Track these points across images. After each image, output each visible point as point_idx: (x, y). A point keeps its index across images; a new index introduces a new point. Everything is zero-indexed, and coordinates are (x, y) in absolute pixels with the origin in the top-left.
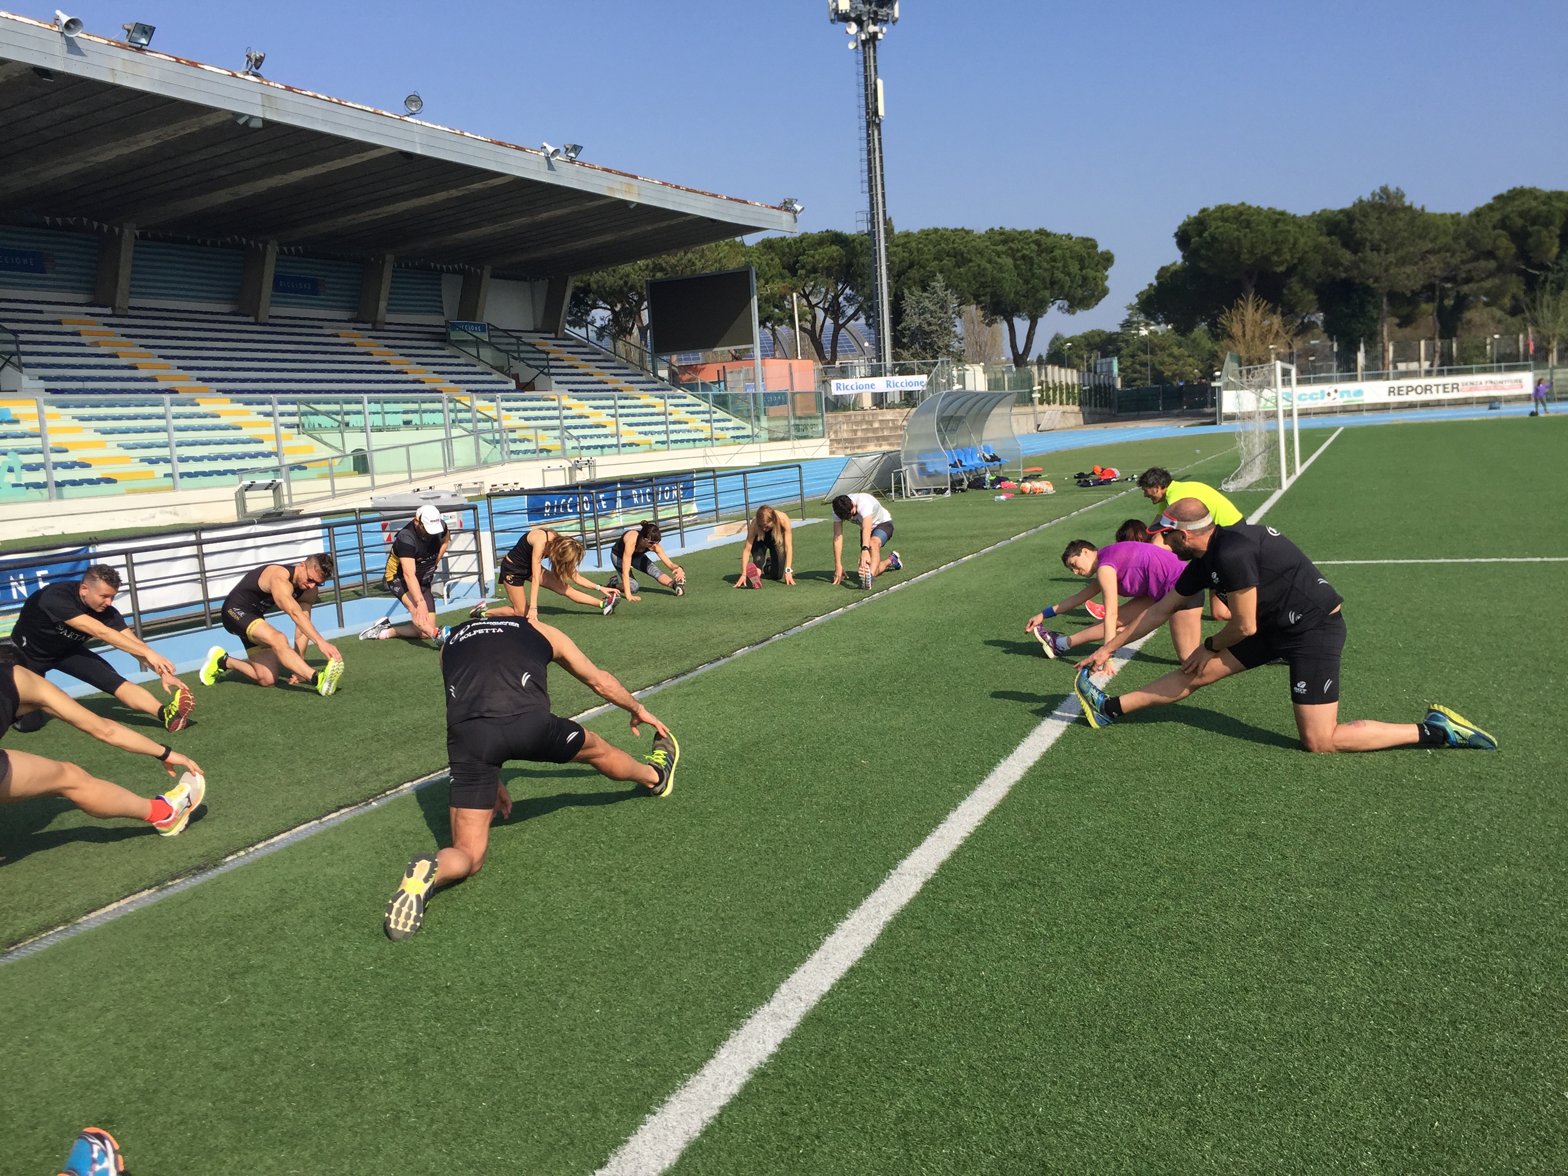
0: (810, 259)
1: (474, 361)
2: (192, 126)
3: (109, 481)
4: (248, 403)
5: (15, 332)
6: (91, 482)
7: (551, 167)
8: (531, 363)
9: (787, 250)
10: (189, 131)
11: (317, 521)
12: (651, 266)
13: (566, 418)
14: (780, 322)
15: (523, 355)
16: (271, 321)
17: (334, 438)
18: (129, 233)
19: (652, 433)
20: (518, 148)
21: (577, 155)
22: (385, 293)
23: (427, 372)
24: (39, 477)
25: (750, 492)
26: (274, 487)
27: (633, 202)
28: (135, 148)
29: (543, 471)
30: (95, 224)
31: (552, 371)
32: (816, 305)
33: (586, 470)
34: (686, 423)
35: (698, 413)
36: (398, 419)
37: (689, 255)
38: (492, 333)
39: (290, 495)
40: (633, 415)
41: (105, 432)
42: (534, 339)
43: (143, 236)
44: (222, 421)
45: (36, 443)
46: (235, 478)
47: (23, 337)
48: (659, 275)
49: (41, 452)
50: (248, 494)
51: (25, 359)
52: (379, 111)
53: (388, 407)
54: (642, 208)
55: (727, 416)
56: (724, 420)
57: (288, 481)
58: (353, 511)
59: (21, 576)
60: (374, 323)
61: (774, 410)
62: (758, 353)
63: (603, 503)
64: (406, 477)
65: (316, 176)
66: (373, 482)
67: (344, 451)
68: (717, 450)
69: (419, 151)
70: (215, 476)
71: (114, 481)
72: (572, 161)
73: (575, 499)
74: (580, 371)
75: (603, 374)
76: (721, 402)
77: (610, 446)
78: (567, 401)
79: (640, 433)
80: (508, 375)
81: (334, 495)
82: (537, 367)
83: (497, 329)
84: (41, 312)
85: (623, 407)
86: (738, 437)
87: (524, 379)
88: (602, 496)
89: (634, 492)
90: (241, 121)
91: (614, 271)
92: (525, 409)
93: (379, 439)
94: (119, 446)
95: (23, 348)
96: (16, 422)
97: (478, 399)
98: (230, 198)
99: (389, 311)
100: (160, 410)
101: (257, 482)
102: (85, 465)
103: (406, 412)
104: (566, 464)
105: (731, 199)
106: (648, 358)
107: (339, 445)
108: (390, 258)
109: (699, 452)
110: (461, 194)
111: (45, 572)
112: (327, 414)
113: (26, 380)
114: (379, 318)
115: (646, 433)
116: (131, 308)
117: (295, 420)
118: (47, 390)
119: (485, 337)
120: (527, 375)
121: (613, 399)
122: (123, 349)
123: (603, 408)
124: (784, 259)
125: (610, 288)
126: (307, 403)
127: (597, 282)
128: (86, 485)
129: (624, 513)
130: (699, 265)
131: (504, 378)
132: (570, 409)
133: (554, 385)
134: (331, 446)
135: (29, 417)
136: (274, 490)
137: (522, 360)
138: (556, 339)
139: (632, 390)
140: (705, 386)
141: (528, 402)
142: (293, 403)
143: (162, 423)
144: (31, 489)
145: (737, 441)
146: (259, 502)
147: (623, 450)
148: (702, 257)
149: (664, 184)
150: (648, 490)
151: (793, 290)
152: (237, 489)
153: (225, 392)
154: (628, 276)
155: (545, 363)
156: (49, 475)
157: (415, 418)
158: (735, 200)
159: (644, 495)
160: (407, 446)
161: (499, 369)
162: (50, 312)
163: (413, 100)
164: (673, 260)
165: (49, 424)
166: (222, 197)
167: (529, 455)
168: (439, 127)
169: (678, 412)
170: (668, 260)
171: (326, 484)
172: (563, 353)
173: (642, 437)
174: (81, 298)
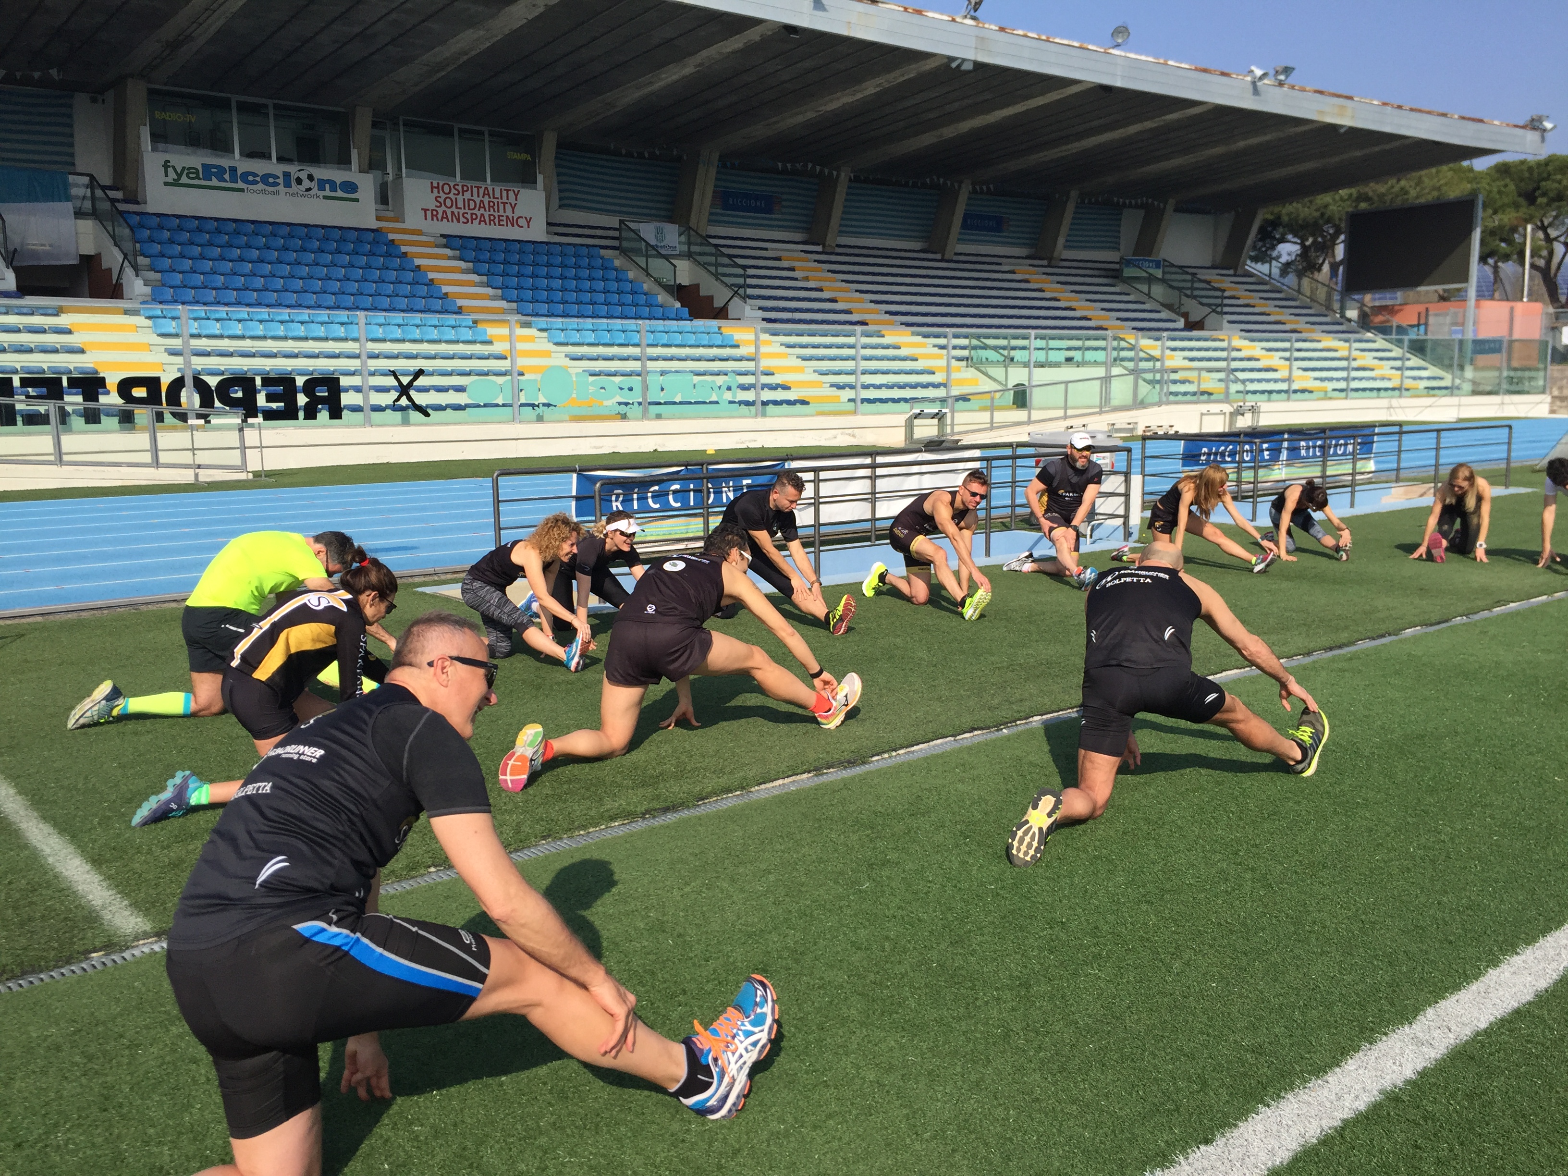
0: (1556, 185)
1: (1144, 298)
2: (911, 72)
3: (804, 402)
4: (926, 336)
5: (744, 267)
6: (789, 403)
7: (1256, 91)
8: (1205, 301)
9: (1527, 175)
10: (906, 77)
11: (977, 453)
12: (1355, 195)
13: (1234, 359)
14: (1506, 257)
15: (1196, 293)
16: (956, 258)
17: (998, 372)
18: (844, 176)
19: (1331, 379)
20: (1223, 74)
21: (1287, 77)
22: (1064, 230)
23: (1095, 309)
24: (750, 396)
25: (1442, 452)
26: (939, 416)
27: (1342, 126)
28: (859, 96)
29: (1202, 414)
30: (818, 168)
31: (1226, 309)
32: (1556, 239)
33: (1248, 416)
34: (1372, 370)
35: (1388, 359)
36: (1060, 356)
37: (1403, 183)
38: (1167, 269)
39: (952, 425)
40: (1310, 359)
41: (805, 359)
42: (1211, 275)
43: (856, 179)
44: (902, 352)
45: (750, 366)
46: (906, 406)
47: (750, 272)
48: (1363, 205)
49: (753, 374)
50: (917, 422)
51: (750, 291)
52: (1085, 45)
53: (1053, 343)
54: (1354, 132)
55: (1422, 363)
56: (1419, 369)
57: (953, 412)
58: (1009, 445)
59: (731, 484)
60: (1050, 259)
61: (1482, 359)
62: (1472, 293)
63: (1266, 453)
64: (1061, 413)
65: (1016, 115)
66: (1029, 417)
67: (1006, 385)
68: (1403, 402)
69: (1119, 83)
70: (890, 404)
71: (807, 403)
72: (1281, 84)
73: (1235, 448)
74: (1256, 310)
75: (1281, 314)
76: (1419, 348)
77: (1279, 392)
78: (1237, 342)
79: (1316, 379)
80: (1178, 314)
81: (992, 427)
82: (1209, 305)
83: (1173, 265)
84: (766, 249)
85: (1299, 350)
86: (1433, 388)
87: (1194, 317)
88: (1265, 446)
89: (1303, 443)
90: (954, 65)
91: (1311, 202)
92: (1191, 349)
93: (1041, 375)
94: (815, 371)
95: (749, 281)
96: (737, 346)
97: (1143, 337)
98: (935, 140)
99: (1066, 247)
100: (851, 340)
101: (926, 411)
102: (786, 388)
103: (1069, 349)
104: (1227, 408)
105: (1463, 118)
106: (1336, 297)
107: (1002, 378)
108: (1074, 194)
109: (1384, 403)
110: (1155, 125)
111: (749, 481)
112: (995, 348)
113: (749, 310)
114: (1056, 254)
115: (1322, 380)
116: (838, 246)
117: (965, 353)
118: (763, 319)
119: (1159, 273)
120: (1197, 312)
121: (1288, 341)
122: (828, 284)
123: (1277, 350)
124: (1522, 184)
125: (1304, 220)
126: (978, 337)
127: (1289, 214)
128: (785, 405)
129: (1288, 465)
130: (1413, 193)
131: (1173, 316)
132: (1239, 350)
133: (1226, 325)
134: (995, 380)
135: (748, 342)
136: (939, 420)
137: (1195, 297)
138: (1235, 275)
139: (1313, 331)
140: (1401, 330)
141: (1195, 342)
142: (966, 337)
143: (851, 352)
144: (743, 406)
145: (1432, 392)
146: (926, 430)
147: (1294, 396)
148: (1417, 184)
149: (1385, 104)
150: (1319, 443)
151: (1527, 221)
152: (907, 416)
153: (908, 325)
154: (1326, 206)
155: (1219, 301)
156: (758, 395)
157: (1077, 355)
158: (1470, 119)
159: (1314, 447)
160: (1067, 383)
161: (1169, 307)
162: (773, 249)
163: (1121, 31)
164: (1382, 188)
165: (763, 350)
166: (927, 139)
167: (1189, 397)
168: (1143, 58)
169: (1364, 358)
170: (1377, 188)
171: (985, 416)
172: (1240, 290)
173: (1318, 384)
174: (798, 237)
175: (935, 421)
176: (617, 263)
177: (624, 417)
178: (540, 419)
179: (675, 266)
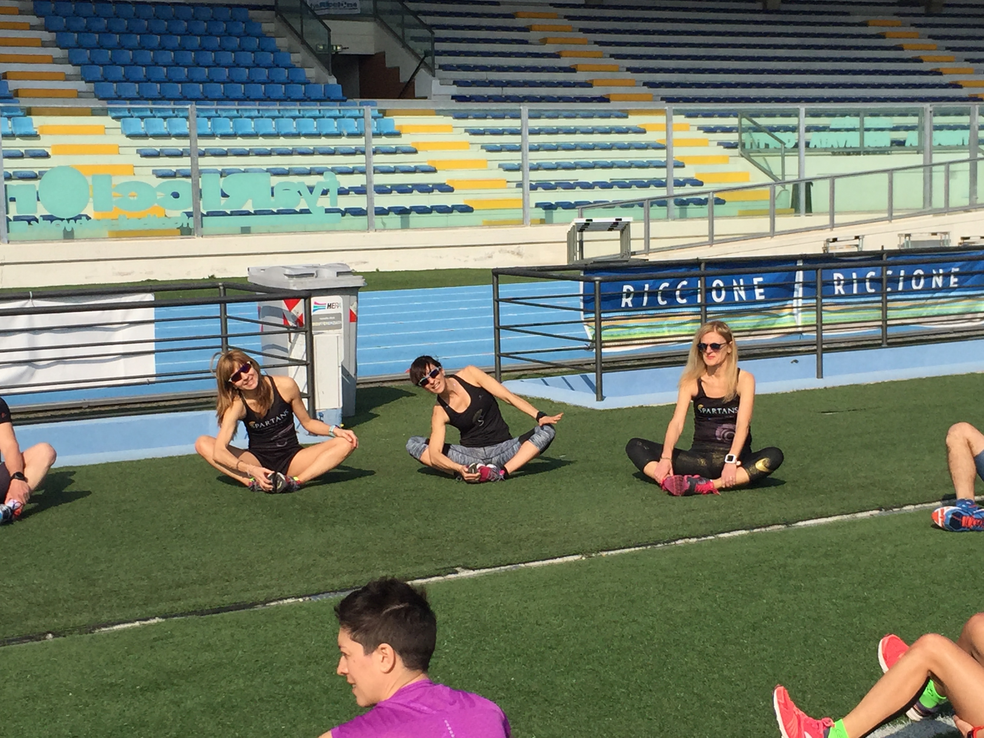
3: (466, 209)
4: (692, 115)
6: (443, 210)
23: (975, 72)
24: (359, 202)
26: (620, 227)
36: (884, 139)
39: (647, 238)
41: (491, 149)
49: (363, 172)
51: (438, 60)
57: (647, 221)
60: (929, 5)
63: (758, 291)
67: (782, 179)
71: (470, 210)
73: (692, 283)
88: (757, 280)
89: (837, 276)
94: (499, 166)
95: (439, 46)
96: (398, 134)
102: (447, 189)
103: (896, 129)
107: (779, 172)
112: (769, 130)
118: (453, 97)
122: (573, 47)
126: (749, 115)
134: (769, 174)
136: (622, 232)
144: (348, 216)
152: (569, 228)
156: (370, 201)
159: (862, 281)
175: (616, 234)
176: (268, 27)
177: (186, 232)
178: (69, 236)
179: (329, 30)
